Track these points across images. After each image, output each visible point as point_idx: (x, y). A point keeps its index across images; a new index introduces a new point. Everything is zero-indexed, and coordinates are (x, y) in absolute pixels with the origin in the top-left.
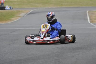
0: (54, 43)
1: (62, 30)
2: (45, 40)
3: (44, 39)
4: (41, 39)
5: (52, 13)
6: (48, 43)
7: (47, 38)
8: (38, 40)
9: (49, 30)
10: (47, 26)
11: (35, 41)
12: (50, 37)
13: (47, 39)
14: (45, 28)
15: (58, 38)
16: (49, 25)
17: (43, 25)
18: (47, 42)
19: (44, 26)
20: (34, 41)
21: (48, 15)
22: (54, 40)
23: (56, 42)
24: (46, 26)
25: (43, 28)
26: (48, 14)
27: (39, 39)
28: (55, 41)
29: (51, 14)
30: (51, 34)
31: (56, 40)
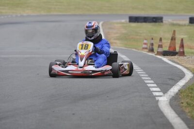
0: (103, 75)
1: (111, 54)
2: (86, 69)
3: (84, 68)
4: (79, 69)
5: (95, 23)
6: (93, 74)
7: (90, 66)
8: (74, 69)
9: (91, 52)
10: (88, 45)
11: (69, 72)
12: (94, 65)
13: (91, 68)
14: (85, 49)
15: (109, 68)
16: (91, 44)
17: (81, 43)
18: (91, 73)
19: (82, 45)
20: (67, 71)
21: (87, 27)
22: (102, 71)
23: (106, 73)
24: (85, 45)
25: (82, 49)
26: (87, 24)
27: (76, 68)
28: (104, 73)
29: (94, 25)
30: (95, 61)
31: (106, 71)
